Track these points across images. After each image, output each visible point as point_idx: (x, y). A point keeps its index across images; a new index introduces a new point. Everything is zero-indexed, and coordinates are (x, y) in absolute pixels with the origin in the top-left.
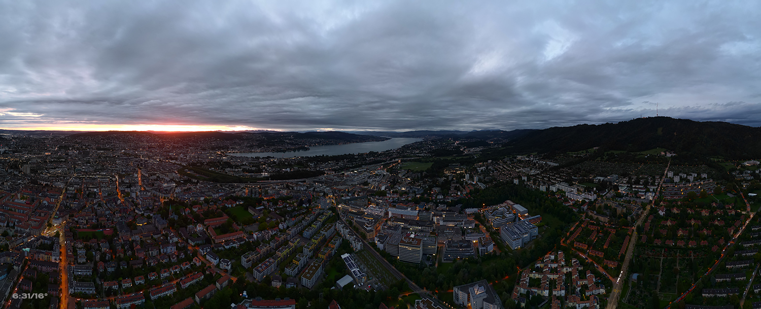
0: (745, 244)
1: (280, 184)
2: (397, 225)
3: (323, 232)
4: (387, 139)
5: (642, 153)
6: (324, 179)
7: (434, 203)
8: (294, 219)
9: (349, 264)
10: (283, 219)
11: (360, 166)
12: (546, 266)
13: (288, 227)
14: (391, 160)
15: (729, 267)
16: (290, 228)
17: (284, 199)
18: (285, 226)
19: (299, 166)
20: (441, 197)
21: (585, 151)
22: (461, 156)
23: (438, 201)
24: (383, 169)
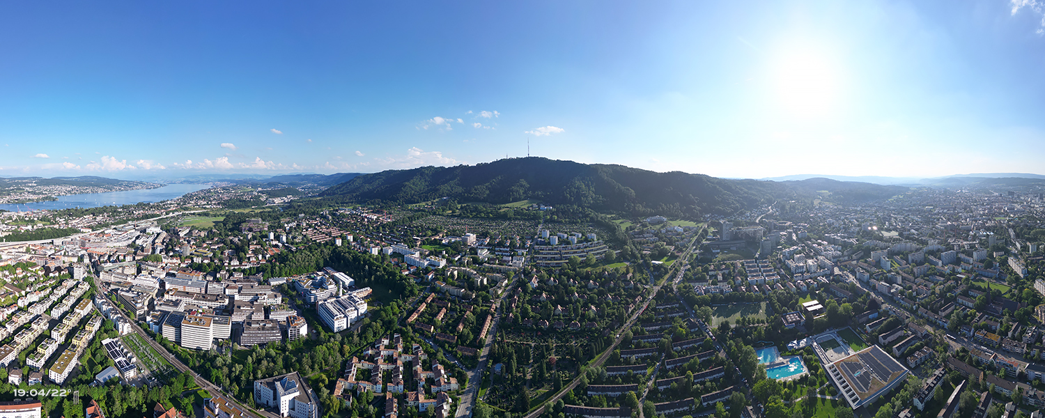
0: (647, 327)
1: (17, 247)
2: (177, 300)
3: (78, 311)
4: (161, 185)
5: (507, 205)
6: (78, 239)
7: (227, 271)
8: (38, 292)
9: (112, 353)
10: (23, 293)
11: (125, 222)
12: (378, 354)
13: (30, 304)
14: (167, 214)
15: (625, 356)
16: (33, 305)
17: (25, 266)
18: (27, 304)
19: (44, 223)
20: (235, 263)
21: (430, 203)
22: (264, 208)
23: (232, 268)
24: (156, 226)
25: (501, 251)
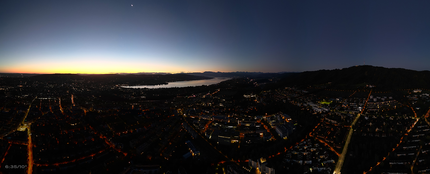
0: (414, 135)
1: (151, 103)
3: (175, 129)
4: (212, 78)
5: (355, 85)
9: (190, 146)
11: (197, 93)
12: (301, 148)
15: (404, 148)
18: (154, 126)
21: (323, 85)
22: (254, 88)
25: (352, 104)
